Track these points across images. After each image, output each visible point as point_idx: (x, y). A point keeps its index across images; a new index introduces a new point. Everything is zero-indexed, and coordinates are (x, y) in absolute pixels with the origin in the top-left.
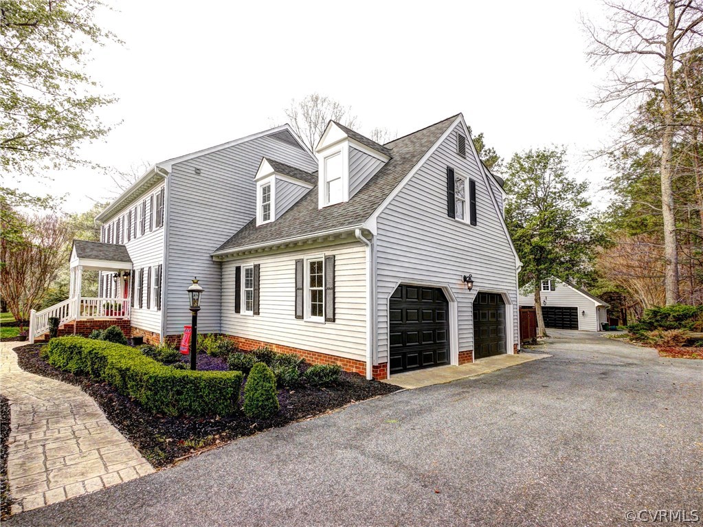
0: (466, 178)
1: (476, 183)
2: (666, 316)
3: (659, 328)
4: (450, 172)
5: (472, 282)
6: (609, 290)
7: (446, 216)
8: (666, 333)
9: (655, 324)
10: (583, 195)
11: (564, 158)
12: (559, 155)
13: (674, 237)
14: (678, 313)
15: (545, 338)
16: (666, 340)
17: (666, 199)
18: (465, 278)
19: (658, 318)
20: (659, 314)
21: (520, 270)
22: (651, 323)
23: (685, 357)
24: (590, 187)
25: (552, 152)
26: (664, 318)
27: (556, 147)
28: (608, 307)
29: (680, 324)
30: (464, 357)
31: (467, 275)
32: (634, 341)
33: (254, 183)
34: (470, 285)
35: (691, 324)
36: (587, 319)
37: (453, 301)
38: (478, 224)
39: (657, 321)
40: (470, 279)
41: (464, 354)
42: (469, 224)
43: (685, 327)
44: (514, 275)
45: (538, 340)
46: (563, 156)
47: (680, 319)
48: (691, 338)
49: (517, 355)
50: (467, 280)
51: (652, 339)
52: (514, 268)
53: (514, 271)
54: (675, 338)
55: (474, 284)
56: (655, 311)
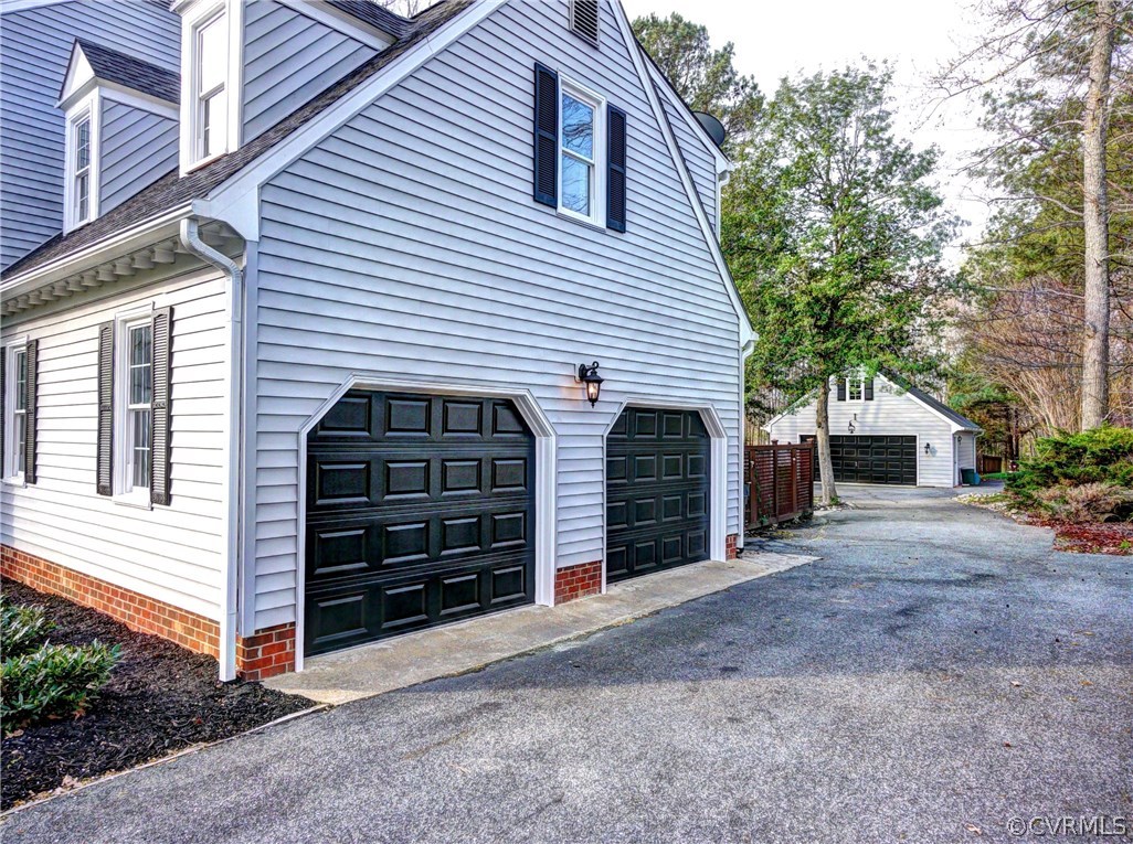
0: (599, 103)
1: (629, 120)
2: (1077, 453)
3: (1062, 480)
4: (545, 82)
5: (599, 381)
6: (985, 397)
7: (529, 201)
8: (1074, 492)
9: (1056, 472)
10: (926, 181)
11: (888, 91)
12: (877, 85)
13: (1105, 276)
14: (1102, 447)
15: (834, 508)
16: (1073, 510)
17: (1091, 187)
18: (583, 370)
19: (1063, 458)
20: (1065, 449)
21: (751, 350)
22: (1048, 469)
23: (1105, 550)
24: (940, 161)
25: (865, 78)
26: (1073, 458)
27: (872, 67)
28: (980, 433)
29: (1105, 471)
30: (573, 581)
31: (588, 363)
32: (1014, 511)
33: (59, 113)
34: (592, 389)
35: (1125, 470)
36: (934, 461)
37: (546, 434)
38: (629, 227)
39: (1060, 465)
40: (594, 373)
41: (573, 574)
42: (604, 227)
43: (1114, 476)
44: (735, 363)
45: (816, 513)
46: (885, 89)
47: (1107, 457)
48: (1124, 502)
49: (735, 561)
50: (588, 375)
51: (1046, 508)
52: (735, 346)
53: (735, 355)
54: (1092, 504)
55: (603, 386)
56: (1057, 443)
